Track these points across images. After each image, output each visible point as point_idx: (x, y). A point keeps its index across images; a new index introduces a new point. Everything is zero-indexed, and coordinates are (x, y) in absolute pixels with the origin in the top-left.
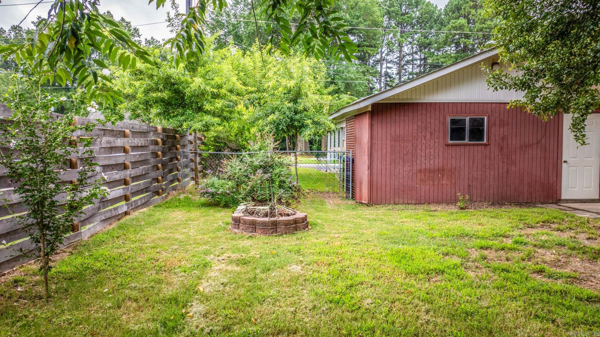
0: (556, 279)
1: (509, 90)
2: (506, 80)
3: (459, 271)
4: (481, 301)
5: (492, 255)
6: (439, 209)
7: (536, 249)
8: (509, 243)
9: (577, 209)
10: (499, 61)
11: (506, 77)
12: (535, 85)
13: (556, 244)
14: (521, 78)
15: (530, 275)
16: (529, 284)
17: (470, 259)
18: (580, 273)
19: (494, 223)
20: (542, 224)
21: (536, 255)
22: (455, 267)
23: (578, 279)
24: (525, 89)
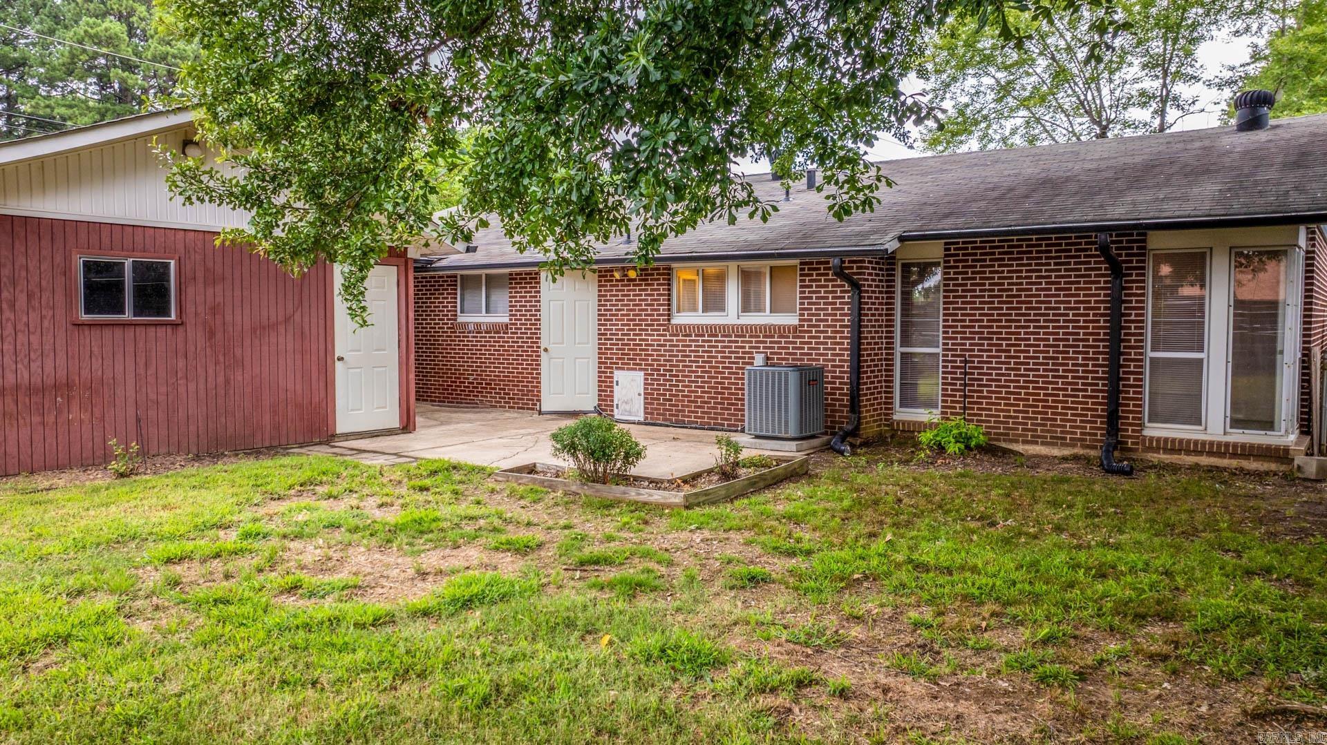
0: (323, 597)
1: (219, 205)
2: (211, 184)
3: (110, 628)
4: (166, 682)
5: (193, 572)
6: (61, 483)
7: (286, 542)
8: (230, 539)
9: (365, 451)
10: (197, 138)
11: (211, 177)
12: (273, 200)
13: (325, 527)
14: (242, 183)
15: (273, 601)
16: (270, 620)
17: (141, 593)
18: (365, 576)
19: (199, 500)
20: (299, 488)
21: (286, 555)
22: (101, 618)
23: (360, 587)
24: (252, 207)
